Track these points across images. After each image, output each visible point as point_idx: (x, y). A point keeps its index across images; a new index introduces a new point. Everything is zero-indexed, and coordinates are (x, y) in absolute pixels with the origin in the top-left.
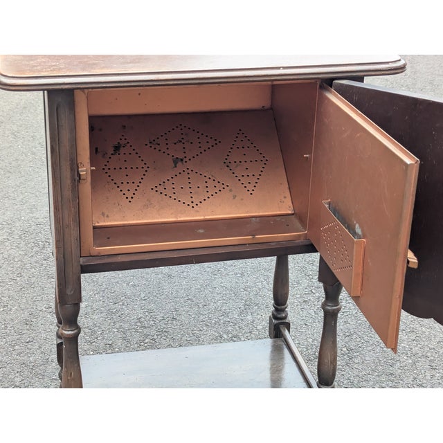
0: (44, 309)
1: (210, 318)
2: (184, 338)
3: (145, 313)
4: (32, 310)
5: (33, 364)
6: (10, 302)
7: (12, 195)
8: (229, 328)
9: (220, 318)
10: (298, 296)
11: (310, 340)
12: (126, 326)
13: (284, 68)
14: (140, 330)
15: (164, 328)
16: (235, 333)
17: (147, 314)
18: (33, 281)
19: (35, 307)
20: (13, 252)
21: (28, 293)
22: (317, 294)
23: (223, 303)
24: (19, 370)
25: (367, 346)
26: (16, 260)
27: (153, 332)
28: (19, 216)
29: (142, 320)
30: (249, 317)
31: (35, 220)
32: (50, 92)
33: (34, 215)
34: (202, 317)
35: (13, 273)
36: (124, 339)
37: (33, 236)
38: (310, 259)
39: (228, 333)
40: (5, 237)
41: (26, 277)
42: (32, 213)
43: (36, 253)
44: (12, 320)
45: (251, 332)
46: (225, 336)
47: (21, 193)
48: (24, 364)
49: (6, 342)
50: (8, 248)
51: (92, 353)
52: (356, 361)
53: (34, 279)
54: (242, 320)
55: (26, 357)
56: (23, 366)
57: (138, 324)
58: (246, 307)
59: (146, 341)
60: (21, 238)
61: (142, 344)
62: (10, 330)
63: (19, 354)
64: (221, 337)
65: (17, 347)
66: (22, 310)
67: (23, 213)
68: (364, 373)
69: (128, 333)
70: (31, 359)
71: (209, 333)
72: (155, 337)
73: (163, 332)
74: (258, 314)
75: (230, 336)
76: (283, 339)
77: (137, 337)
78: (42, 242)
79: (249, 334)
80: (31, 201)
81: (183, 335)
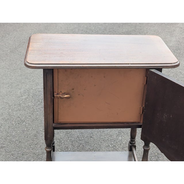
0: (42, 130)
1: (105, 138)
2: (95, 146)
3: (80, 134)
4: (37, 130)
5: (38, 154)
6: (29, 126)
7: (29, 77)
8: (112, 142)
9: (109, 138)
12: (73, 139)
13: (131, 64)
14: (78, 141)
15: (87, 141)
16: (114, 144)
17: (81, 134)
18: (37, 117)
19: (38, 129)
20: (30, 104)
21: (36, 123)
23: (110, 131)
24: (33, 156)
26: (31, 107)
27: (83, 142)
28: (32, 88)
29: (79, 137)
30: (120, 138)
31: (38, 90)
33: (38, 87)
34: (102, 137)
35: (30, 113)
36: (72, 145)
37: (37, 97)
39: (112, 144)
40: (26, 97)
41: (35, 116)
42: (37, 86)
43: (39, 104)
44: (30, 134)
45: (120, 145)
46: (111, 146)
47: (33, 77)
48: (34, 153)
49: (28, 144)
50: (28, 102)
51: (60, 150)
53: (38, 116)
54: (117, 139)
55: (35, 151)
56: (34, 154)
57: (78, 139)
58: (119, 133)
59: (80, 146)
60: (33, 97)
61: (79, 147)
62: (29, 138)
63: (33, 149)
65: (32, 146)
66: (34, 130)
67: (33, 86)
69: (74, 142)
70: (37, 151)
71: (104, 144)
72: (84, 145)
73: (87, 143)
74: (123, 137)
75: (112, 146)
76: (132, 152)
77: (77, 144)
78: (41, 100)
79: (119, 145)
80: (36, 80)
81: (95, 144)
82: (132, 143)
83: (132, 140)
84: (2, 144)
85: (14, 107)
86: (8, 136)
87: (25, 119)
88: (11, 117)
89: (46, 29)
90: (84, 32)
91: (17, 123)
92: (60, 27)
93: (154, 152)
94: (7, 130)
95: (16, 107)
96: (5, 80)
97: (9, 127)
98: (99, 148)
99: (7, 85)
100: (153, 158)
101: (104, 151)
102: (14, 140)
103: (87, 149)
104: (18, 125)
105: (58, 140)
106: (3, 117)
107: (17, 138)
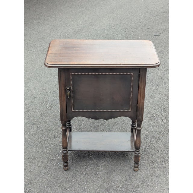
2: (108, 128)
8: (123, 126)
9: (121, 122)
10: (149, 117)
11: (147, 133)
16: (124, 128)
22: (155, 117)
25: (165, 137)
27: (99, 124)
32: (58, 68)
36: (90, 126)
38: (158, 104)
49: (55, 123)
52: (159, 141)
54: (128, 123)
59: (96, 127)
64: (119, 128)
65: (58, 125)
68: (160, 145)
69: (92, 124)
71: (116, 127)
72: (99, 126)
73: (102, 125)
75: (122, 128)
77: (94, 126)
81: (108, 126)
82: (133, 126)
83: (133, 123)
84: (36, 121)
85: (50, 93)
86: (41, 116)
87: (57, 103)
88: (46, 101)
89: (90, 25)
90: (124, 28)
91: (50, 106)
92: (103, 24)
93: (156, 135)
94: (41, 111)
95: (51, 93)
96: (47, 71)
97: (43, 109)
98: (111, 130)
99: (48, 75)
100: (153, 140)
101: (115, 132)
102: (45, 119)
103: (101, 130)
104: (50, 107)
105: (79, 121)
106: (40, 101)
107: (48, 118)
